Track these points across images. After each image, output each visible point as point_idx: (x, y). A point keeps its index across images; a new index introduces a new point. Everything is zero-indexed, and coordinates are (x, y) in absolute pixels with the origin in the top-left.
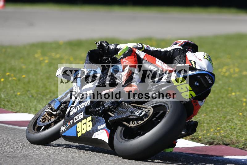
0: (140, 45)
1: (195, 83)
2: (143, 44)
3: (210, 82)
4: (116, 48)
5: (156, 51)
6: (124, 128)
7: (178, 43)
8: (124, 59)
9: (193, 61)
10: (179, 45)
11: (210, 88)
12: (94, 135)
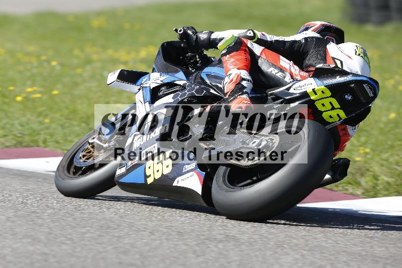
0: (250, 33)
1: (346, 97)
2: (255, 31)
3: (371, 95)
4: (210, 39)
5: (276, 41)
6: (229, 168)
7: (312, 27)
8: (228, 56)
9: (338, 60)
10: (313, 31)
11: (370, 105)
12: (176, 181)
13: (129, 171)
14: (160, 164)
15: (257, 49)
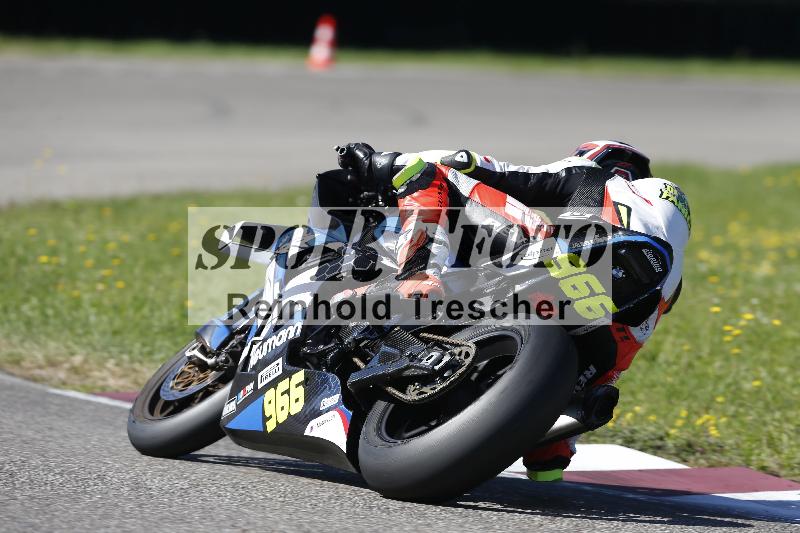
0: (462, 157)
1: (614, 272)
2: (472, 153)
3: (658, 269)
4: (392, 165)
5: (511, 173)
7: (589, 151)
8: (408, 197)
9: (625, 205)
10: (589, 157)
11: (658, 288)
12: (309, 427)
13: (241, 408)
14: (286, 395)
15: (465, 184)
